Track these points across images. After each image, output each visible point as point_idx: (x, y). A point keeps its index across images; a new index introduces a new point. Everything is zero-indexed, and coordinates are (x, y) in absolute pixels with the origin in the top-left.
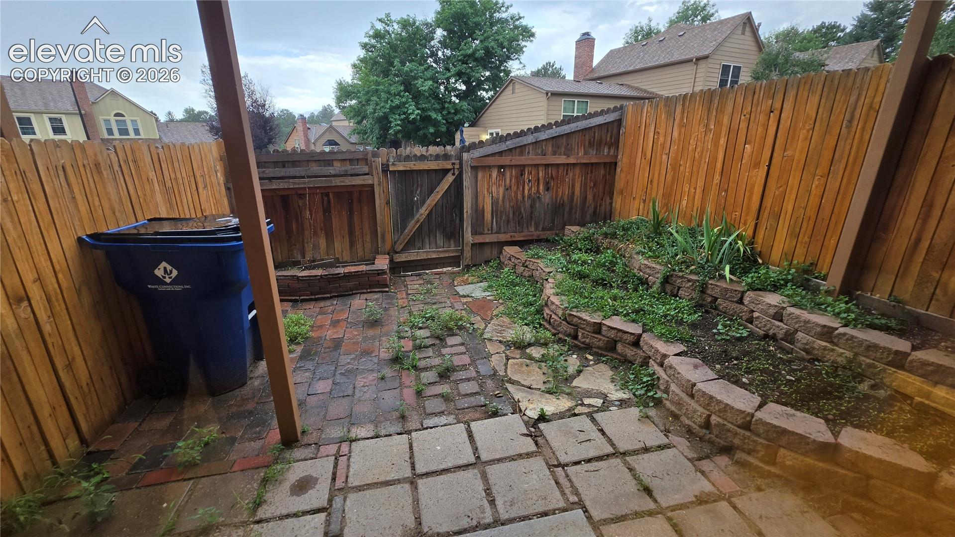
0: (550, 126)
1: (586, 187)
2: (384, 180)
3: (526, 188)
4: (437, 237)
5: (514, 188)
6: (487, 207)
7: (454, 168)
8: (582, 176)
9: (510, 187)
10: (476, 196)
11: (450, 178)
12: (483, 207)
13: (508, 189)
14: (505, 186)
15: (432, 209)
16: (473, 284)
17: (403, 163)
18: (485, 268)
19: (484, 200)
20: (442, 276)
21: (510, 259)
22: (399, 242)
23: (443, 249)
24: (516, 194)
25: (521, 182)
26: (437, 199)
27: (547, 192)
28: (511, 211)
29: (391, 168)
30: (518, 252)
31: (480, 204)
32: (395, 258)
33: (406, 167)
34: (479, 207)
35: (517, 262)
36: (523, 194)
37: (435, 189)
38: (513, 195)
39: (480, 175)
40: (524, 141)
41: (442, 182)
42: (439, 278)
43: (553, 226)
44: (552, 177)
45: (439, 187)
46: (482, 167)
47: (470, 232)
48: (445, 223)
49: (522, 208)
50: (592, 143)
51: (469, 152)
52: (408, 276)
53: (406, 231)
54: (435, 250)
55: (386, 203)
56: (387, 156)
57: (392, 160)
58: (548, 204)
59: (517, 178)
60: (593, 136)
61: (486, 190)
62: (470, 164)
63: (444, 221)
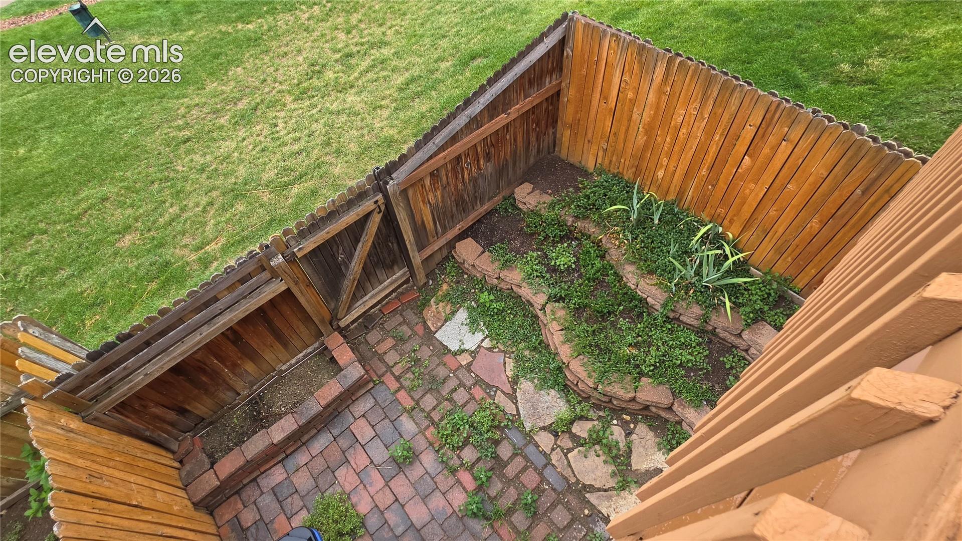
0: (482, 90)
1: (529, 133)
2: (294, 268)
3: (466, 173)
4: (378, 275)
5: (452, 182)
6: (427, 219)
7: (379, 206)
8: (524, 124)
9: (448, 183)
10: (412, 216)
11: (377, 218)
12: (423, 221)
13: (446, 187)
14: (442, 186)
15: (365, 263)
16: (450, 319)
17: (312, 240)
18: (443, 277)
19: (421, 214)
20: (404, 313)
21: (473, 266)
22: (340, 310)
23: (388, 281)
24: (456, 186)
25: (459, 171)
26: (368, 248)
27: (488, 164)
28: (454, 204)
29: (299, 255)
30: (479, 256)
31: (418, 220)
32: (343, 324)
33: (318, 242)
34: (417, 223)
35: (486, 273)
36: (463, 181)
37: (361, 237)
38: (453, 189)
39: (410, 193)
40: (456, 128)
41: (367, 227)
42: (404, 322)
43: (499, 190)
44: (492, 145)
45: (367, 235)
46: (412, 185)
47: (417, 253)
48: (382, 258)
49: (465, 195)
50: (532, 80)
51: (392, 179)
52: (366, 334)
53: (345, 296)
54: (380, 287)
55: (307, 286)
56: (283, 241)
57: (294, 242)
58: (491, 174)
59: (454, 170)
60: (533, 72)
61: (421, 203)
62: (398, 192)
63: (381, 256)
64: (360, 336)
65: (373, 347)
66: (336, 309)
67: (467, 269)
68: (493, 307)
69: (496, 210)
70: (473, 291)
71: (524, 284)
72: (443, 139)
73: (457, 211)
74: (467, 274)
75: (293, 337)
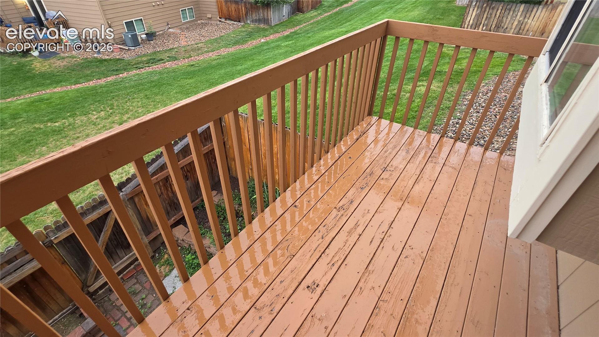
1: (211, 164)
2: (52, 252)
4: (119, 253)
5: (165, 192)
6: (150, 215)
8: (206, 160)
9: (162, 193)
10: (138, 213)
11: (113, 216)
12: (147, 217)
13: (160, 195)
15: (107, 244)
16: (168, 275)
17: (65, 231)
18: (165, 250)
19: (146, 212)
20: (138, 277)
21: (183, 240)
22: (89, 279)
23: (126, 257)
24: (168, 195)
25: (169, 186)
26: (108, 235)
27: (187, 182)
28: (168, 206)
29: (55, 242)
30: (186, 234)
31: (144, 216)
32: (92, 289)
33: (70, 232)
34: (144, 218)
35: (190, 243)
36: (172, 192)
37: (103, 228)
38: (166, 196)
39: (136, 200)
40: (161, 162)
41: (107, 222)
42: (137, 282)
43: (198, 196)
44: (188, 171)
45: (106, 226)
46: (136, 195)
47: (144, 237)
48: (120, 242)
49: (175, 200)
50: (207, 138)
51: (122, 192)
52: (110, 295)
53: (92, 269)
54: (120, 262)
55: (63, 263)
56: (44, 234)
57: (52, 234)
58: (191, 187)
59: (165, 185)
60: (206, 134)
61: (145, 206)
62: (126, 199)
63: (120, 241)
64: (105, 297)
65: (114, 302)
66: (86, 279)
67: (180, 243)
68: (194, 262)
69: (197, 207)
70: (184, 256)
71: (211, 245)
72: (154, 169)
73: (171, 209)
74: (180, 246)
75: (51, 302)
